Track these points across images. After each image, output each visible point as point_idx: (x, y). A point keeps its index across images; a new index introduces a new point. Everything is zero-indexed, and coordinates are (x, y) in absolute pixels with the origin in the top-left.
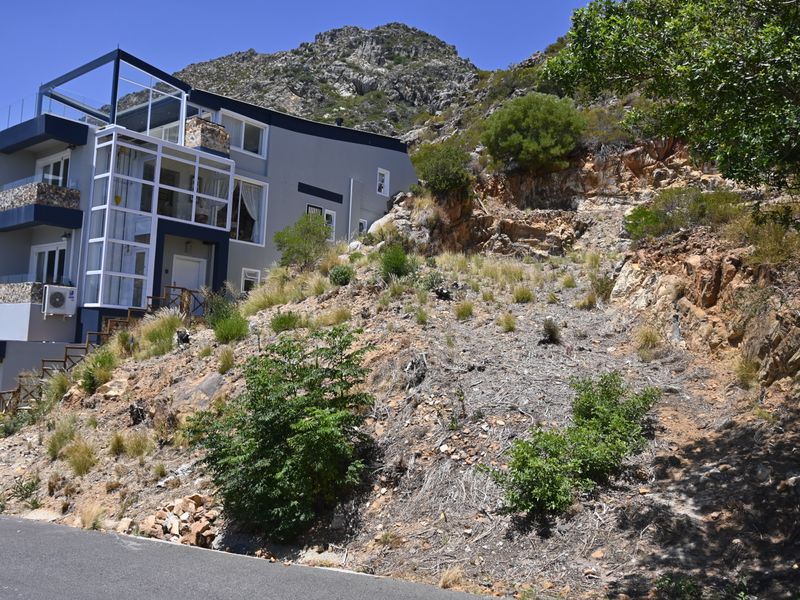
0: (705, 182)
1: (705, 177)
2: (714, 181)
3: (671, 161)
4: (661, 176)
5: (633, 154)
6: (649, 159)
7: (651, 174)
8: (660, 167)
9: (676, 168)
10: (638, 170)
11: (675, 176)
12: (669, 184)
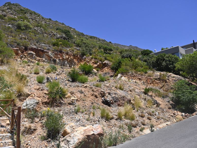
0: (31, 61)
1: (31, 60)
2: (33, 61)
3: (24, 54)
4: (22, 57)
5: (17, 49)
6: (19, 52)
7: (20, 55)
8: (22, 54)
9: (25, 56)
10: (17, 54)
11: (25, 58)
12: (24, 59)
